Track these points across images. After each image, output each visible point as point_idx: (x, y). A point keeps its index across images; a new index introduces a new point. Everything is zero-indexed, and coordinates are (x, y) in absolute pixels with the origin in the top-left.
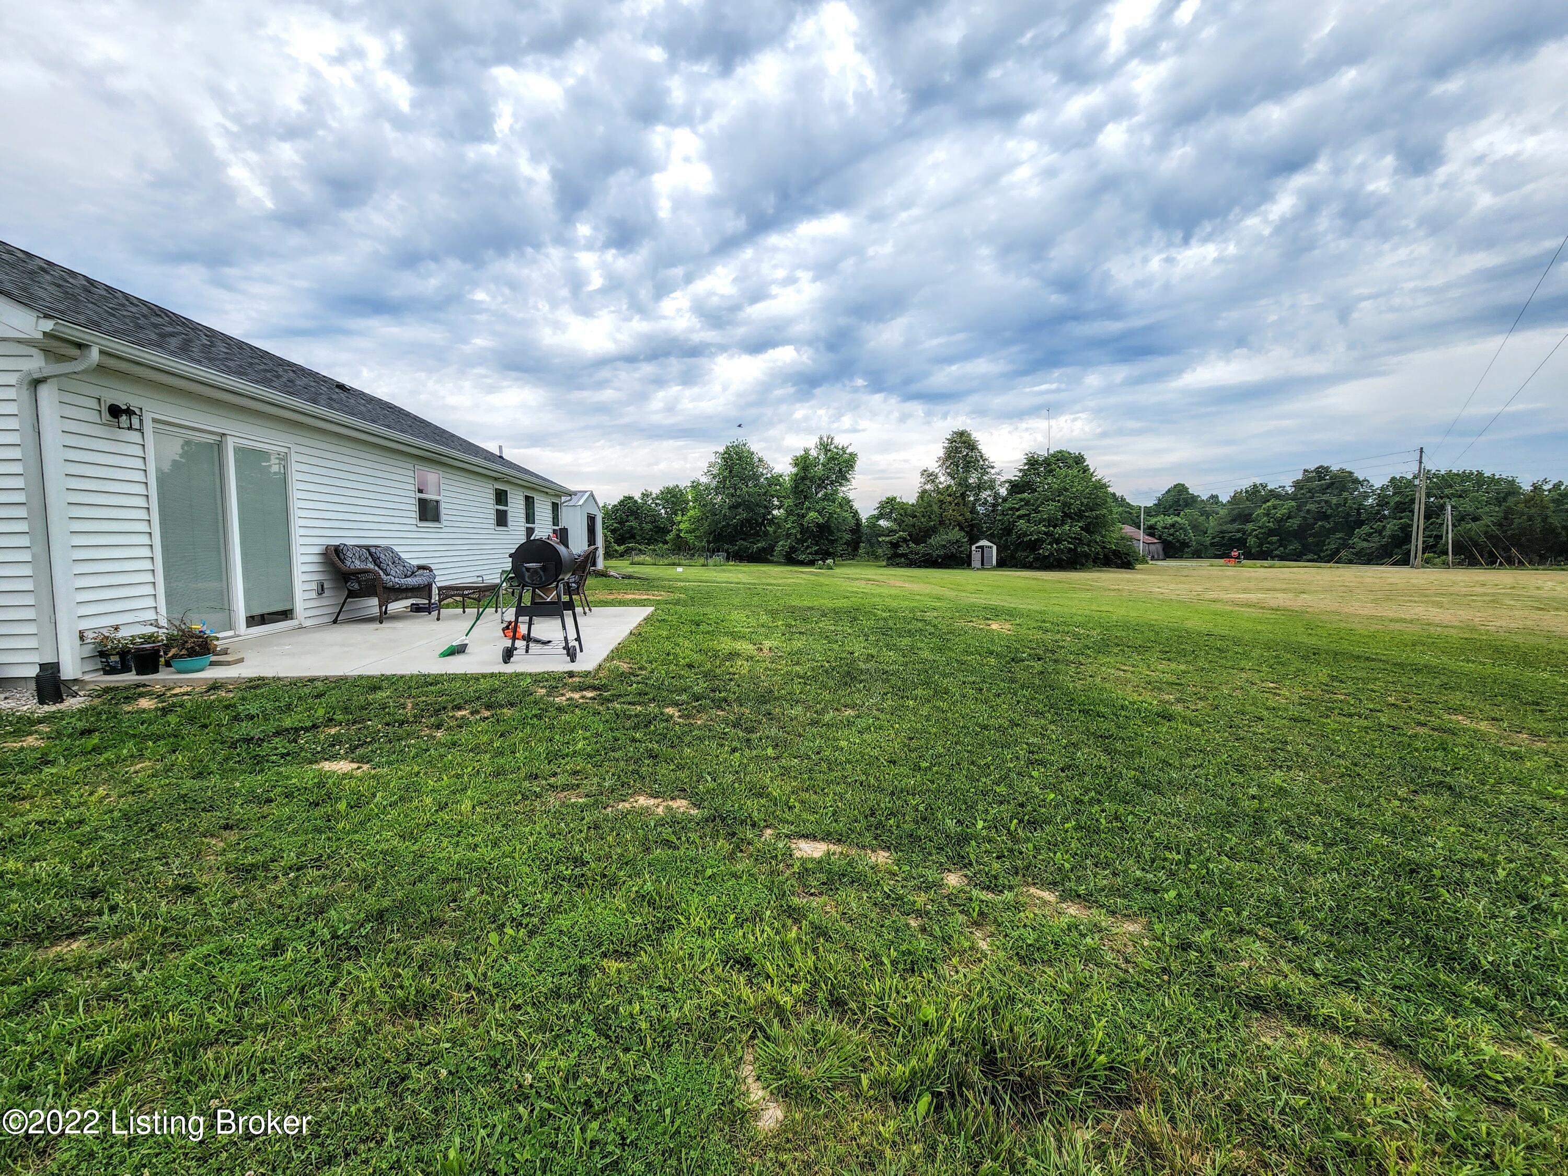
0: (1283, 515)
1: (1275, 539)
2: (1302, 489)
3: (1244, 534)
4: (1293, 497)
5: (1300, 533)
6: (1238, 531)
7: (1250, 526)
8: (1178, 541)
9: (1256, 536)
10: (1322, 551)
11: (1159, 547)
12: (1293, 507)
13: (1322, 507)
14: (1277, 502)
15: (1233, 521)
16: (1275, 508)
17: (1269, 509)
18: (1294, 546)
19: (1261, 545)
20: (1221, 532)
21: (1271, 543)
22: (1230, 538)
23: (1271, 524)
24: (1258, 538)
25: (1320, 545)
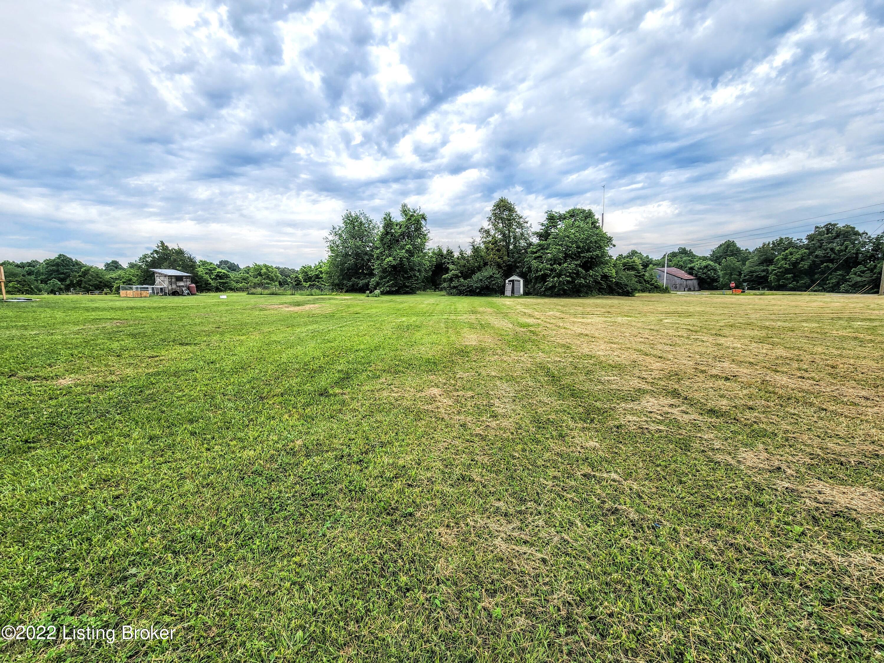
0: (797, 259)
1: (789, 276)
2: (813, 240)
3: (767, 273)
4: (807, 247)
5: (811, 271)
6: (764, 271)
7: (771, 268)
8: (709, 278)
9: (775, 274)
10: (826, 284)
11: (695, 282)
12: (805, 253)
13: (828, 253)
14: (795, 250)
15: (761, 263)
16: (791, 254)
17: (787, 255)
18: (806, 280)
19: (779, 280)
20: (751, 272)
21: (788, 279)
22: (757, 276)
23: (787, 266)
24: (777, 276)
25: (824, 281)
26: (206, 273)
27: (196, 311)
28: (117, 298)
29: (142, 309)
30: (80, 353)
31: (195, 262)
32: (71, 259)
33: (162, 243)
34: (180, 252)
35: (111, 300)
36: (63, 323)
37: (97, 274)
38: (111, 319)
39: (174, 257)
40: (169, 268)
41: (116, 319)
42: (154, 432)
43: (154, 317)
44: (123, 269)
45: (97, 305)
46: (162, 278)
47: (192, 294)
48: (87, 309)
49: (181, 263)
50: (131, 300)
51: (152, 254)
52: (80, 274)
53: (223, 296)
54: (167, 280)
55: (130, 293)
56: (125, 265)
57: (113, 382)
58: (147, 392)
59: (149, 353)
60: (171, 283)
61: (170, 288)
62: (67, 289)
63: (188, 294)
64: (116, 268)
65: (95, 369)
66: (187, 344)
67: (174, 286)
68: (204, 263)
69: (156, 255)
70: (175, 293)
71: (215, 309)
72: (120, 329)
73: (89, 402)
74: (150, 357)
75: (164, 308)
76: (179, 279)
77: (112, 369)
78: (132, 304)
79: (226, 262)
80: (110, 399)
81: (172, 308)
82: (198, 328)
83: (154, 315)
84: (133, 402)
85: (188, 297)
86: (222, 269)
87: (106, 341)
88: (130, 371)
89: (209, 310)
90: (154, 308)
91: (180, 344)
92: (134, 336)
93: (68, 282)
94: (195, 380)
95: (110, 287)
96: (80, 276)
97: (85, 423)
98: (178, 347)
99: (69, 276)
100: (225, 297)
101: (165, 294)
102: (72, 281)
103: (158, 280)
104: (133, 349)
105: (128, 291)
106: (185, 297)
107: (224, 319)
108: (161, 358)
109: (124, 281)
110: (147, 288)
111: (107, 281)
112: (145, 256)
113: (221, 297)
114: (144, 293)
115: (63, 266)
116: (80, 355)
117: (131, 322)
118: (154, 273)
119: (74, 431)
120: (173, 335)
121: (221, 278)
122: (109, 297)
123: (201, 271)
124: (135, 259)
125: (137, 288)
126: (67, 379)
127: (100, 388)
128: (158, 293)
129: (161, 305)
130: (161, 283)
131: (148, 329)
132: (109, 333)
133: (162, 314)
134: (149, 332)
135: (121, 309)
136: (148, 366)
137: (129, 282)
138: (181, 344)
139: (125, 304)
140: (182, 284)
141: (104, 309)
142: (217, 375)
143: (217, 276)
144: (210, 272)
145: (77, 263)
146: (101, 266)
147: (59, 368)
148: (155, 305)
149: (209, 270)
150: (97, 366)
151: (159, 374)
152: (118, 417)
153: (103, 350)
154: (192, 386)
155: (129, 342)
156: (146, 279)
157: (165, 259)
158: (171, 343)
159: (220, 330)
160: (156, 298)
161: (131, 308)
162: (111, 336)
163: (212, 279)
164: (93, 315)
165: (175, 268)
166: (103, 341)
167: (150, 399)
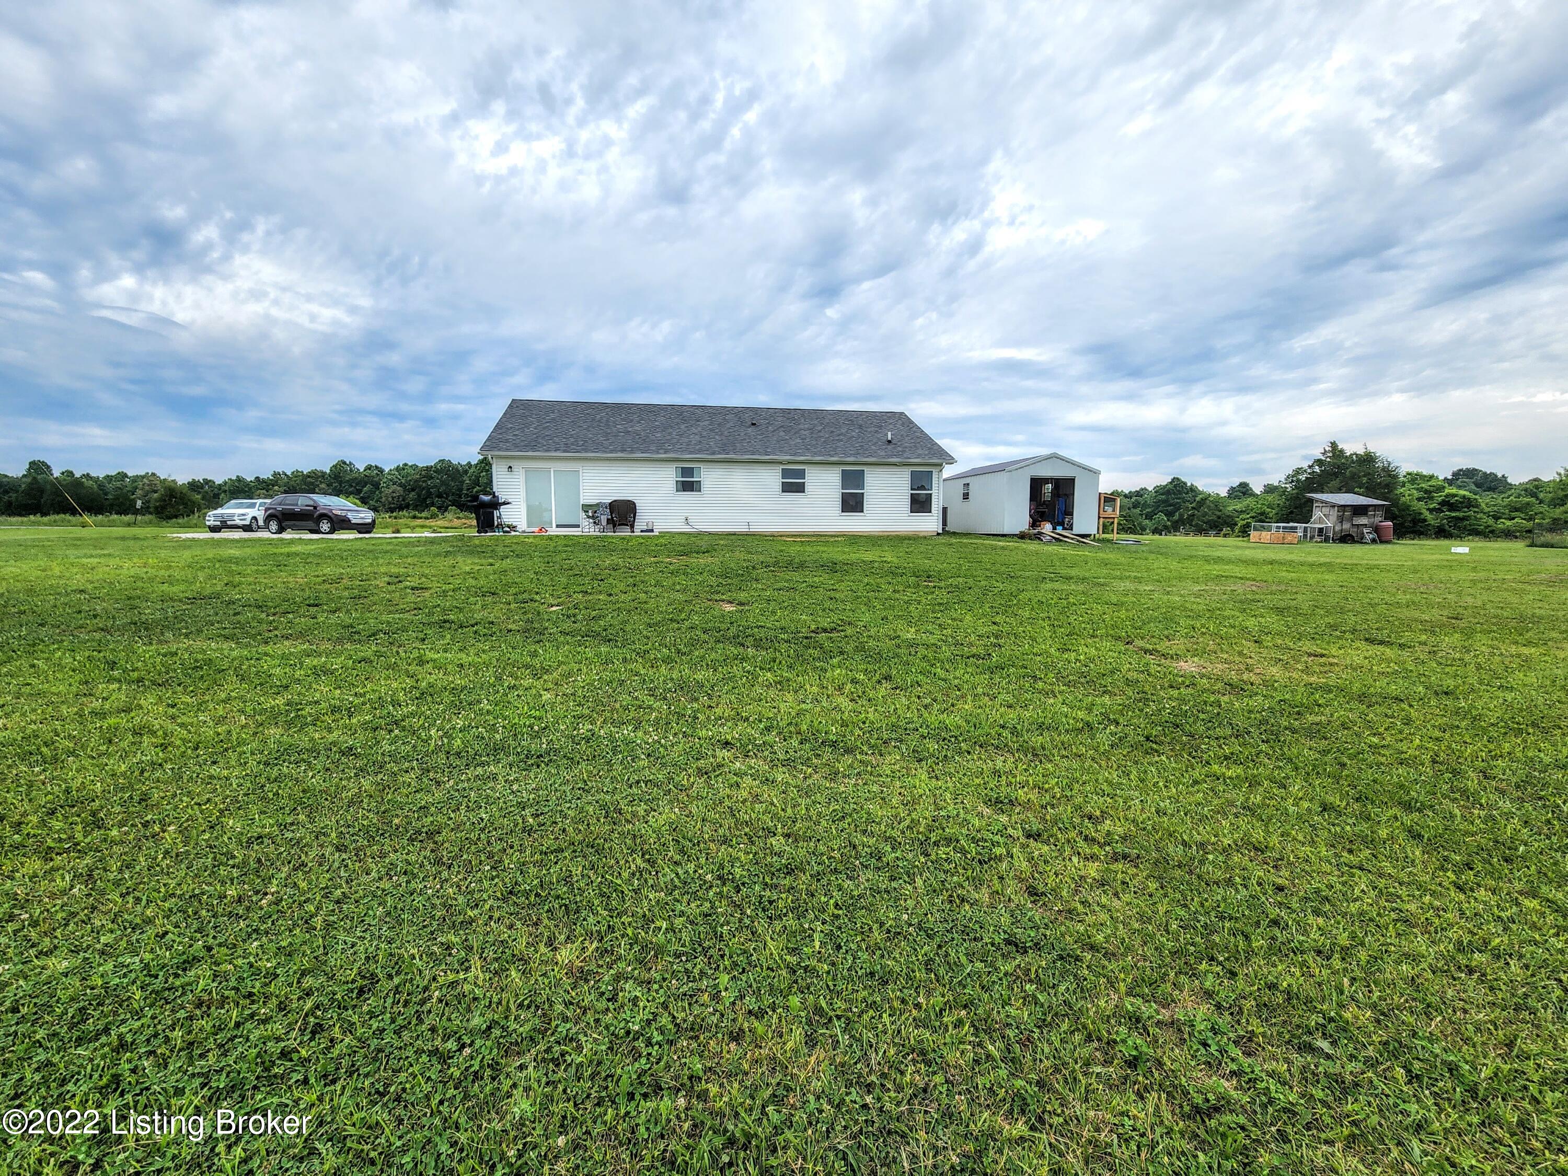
26: (1419, 499)
27: (1395, 577)
28: (1245, 544)
29: (1289, 564)
30: (1203, 626)
31: (1396, 477)
32: (1185, 484)
33: (1334, 445)
34: (1368, 459)
35: (1237, 547)
36: (1181, 578)
37: (1217, 502)
38: (1241, 578)
39: (1354, 468)
40: (1339, 490)
41: (1248, 579)
42: (1332, 799)
43: (1311, 581)
44: (1253, 495)
45: (1218, 554)
46: (1326, 510)
47: (1382, 542)
48: (1207, 560)
49: (1365, 480)
50: (1267, 548)
51: (1310, 467)
52: (1193, 505)
53: (1461, 549)
54: (1334, 513)
55: (1266, 536)
56: (1258, 489)
57: (1252, 684)
58: (1311, 718)
59: (1308, 646)
60: (1341, 519)
61: (1338, 528)
62: (1174, 528)
63: (1374, 541)
64: (1244, 494)
65: (1225, 656)
66: (1381, 643)
67: (1346, 526)
68: (1414, 478)
69: (1317, 469)
70: (1345, 539)
71: (1442, 575)
72: (1257, 596)
73: (1220, 706)
74: (1310, 655)
75: (1329, 567)
76: (1360, 510)
77: (1249, 661)
78: (1271, 555)
79: (1470, 473)
80: (1250, 712)
81: (1344, 567)
82: (1406, 613)
83: (1311, 578)
84: (1286, 728)
85: (1373, 546)
86: (1459, 487)
87: (1238, 614)
88: (1275, 671)
89: (1426, 576)
90: (1311, 565)
91: (1366, 640)
92: (1280, 611)
93: (1176, 517)
94: (1408, 722)
95: (1232, 525)
96: (1193, 508)
97: (1217, 738)
98: (1362, 644)
99: (1179, 509)
100: (1465, 550)
101: (1326, 540)
102: (1181, 515)
103: (1317, 514)
104: (1280, 634)
105: (1264, 533)
106: (1367, 547)
107: (1470, 600)
108: (1332, 660)
109: (1254, 514)
110: (1296, 528)
111: (1228, 516)
112: (1298, 471)
113: (1453, 550)
114: (1289, 537)
115: (1174, 494)
116: (1204, 630)
117: (1274, 588)
118: (1311, 501)
119: (1203, 746)
120: (1351, 620)
121: (1452, 507)
122: (1231, 541)
123: (1408, 494)
124: (1277, 478)
125: (1278, 528)
126: (1190, 662)
127: (1235, 688)
128: (1312, 538)
129: (1322, 560)
130: (1324, 519)
131: (1303, 601)
132: (1241, 602)
133: (1327, 577)
134: (1305, 607)
135: (1254, 563)
136: (1307, 670)
137: (1262, 518)
138: (1370, 641)
139: (1259, 554)
140: (1363, 520)
141: (1229, 561)
142: (1463, 724)
143: (1443, 503)
144: (1428, 495)
145: (1193, 489)
146: (1223, 493)
147: (1178, 645)
148: (1310, 559)
149: (1426, 492)
150: (1227, 652)
151: (1330, 691)
152: (1264, 747)
153: (1233, 627)
154: (1401, 732)
155: (1271, 621)
156: (1292, 512)
157: (1335, 473)
158: (1347, 635)
159: (1462, 624)
160: (1309, 547)
161: (1271, 563)
162: (1245, 605)
163: (1431, 511)
164: (1216, 569)
165: (1350, 491)
166: (1233, 613)
167: (1314, 732)
